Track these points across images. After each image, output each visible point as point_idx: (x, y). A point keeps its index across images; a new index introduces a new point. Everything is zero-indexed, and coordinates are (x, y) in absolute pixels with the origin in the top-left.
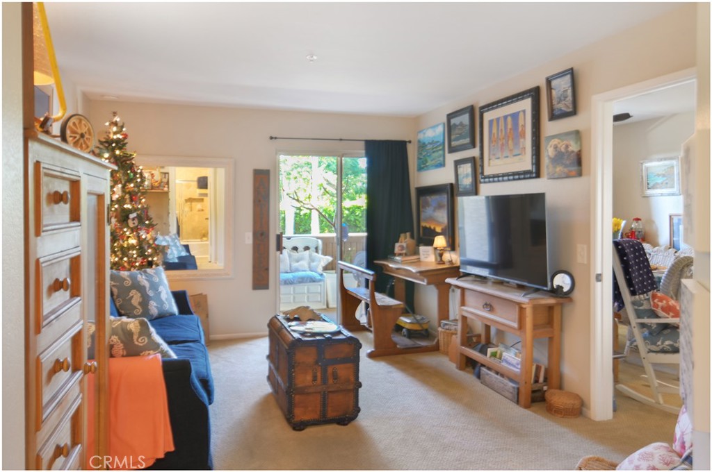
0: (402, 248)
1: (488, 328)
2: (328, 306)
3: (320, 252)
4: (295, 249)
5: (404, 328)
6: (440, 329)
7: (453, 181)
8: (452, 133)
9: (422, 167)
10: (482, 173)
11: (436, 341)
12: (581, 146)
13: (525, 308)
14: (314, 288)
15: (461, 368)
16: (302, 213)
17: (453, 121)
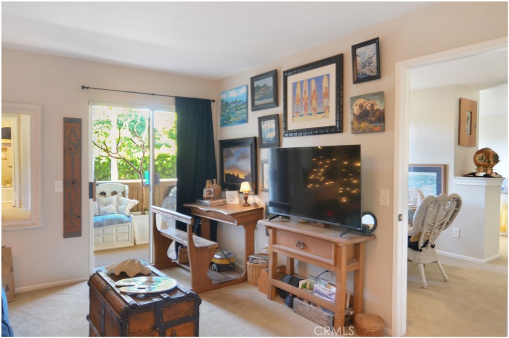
0: (210, 192)
1: (292, 260)
2: (135, 244)
3: (127, 196)
4: (103, 194)
5: (214, 263)
6: (248, 263)
7: (257, 135)
8: (256, 94)
9: (226, 122)
10: (286, 128)
11: (244, 273)
12: (385, 105)
13: (341, 247)
14: (122, 228)
15: (272, 298)
16: (101, 162)
17: (256, 83)
